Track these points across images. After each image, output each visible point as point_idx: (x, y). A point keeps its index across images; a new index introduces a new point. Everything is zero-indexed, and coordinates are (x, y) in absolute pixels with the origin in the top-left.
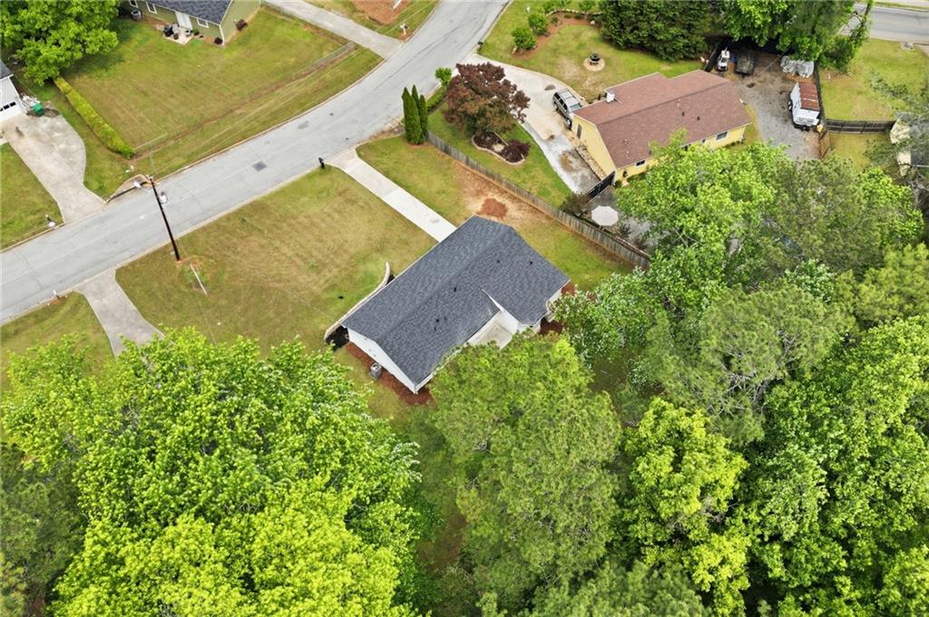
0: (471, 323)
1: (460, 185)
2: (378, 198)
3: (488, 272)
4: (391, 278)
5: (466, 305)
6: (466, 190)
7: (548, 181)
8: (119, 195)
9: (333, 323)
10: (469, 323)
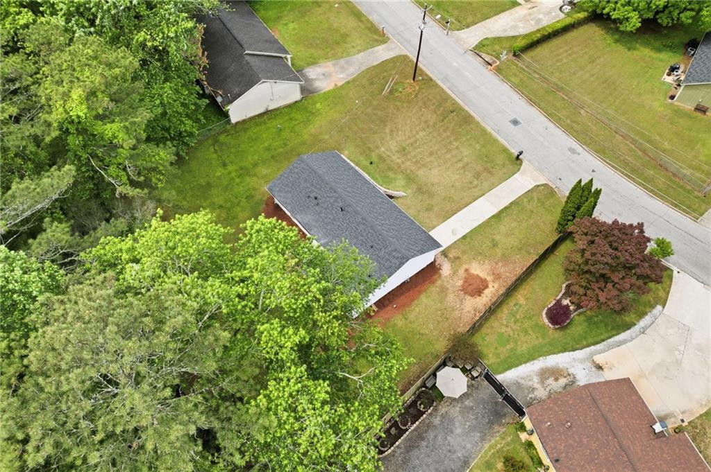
0: (314, 226)
1: (505, 259)
2: (483, 195)
3: (360, 238)
4: (391, 197)
5: (330, 220)
6: (500, 264)
7: (523, 348)
8: (478, 55)
9: (349, 159)
10: (314, 223)
